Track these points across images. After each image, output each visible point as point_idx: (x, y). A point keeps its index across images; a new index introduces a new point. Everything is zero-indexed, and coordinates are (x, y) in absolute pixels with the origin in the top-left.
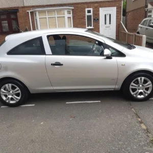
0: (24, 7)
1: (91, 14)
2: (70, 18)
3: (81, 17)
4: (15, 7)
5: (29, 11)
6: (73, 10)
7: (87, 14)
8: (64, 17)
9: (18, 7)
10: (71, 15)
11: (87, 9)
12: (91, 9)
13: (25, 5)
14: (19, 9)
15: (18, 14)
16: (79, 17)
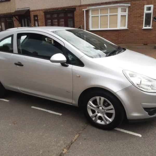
0: (80, 6)
1: (151, 11)
2: (125, 16)
3: (138, 15)
4: (72, 6)
5: (84, 10)
6: (129, 7)
7: (146, 11)
8: (117, 15)
9: (76, 6)
10: (126, 13)
11: (146, 6)
12: (152, 6)
13: (82, 4)
14: (77, 8)
15: (75, 12)
16: (135, 15)
